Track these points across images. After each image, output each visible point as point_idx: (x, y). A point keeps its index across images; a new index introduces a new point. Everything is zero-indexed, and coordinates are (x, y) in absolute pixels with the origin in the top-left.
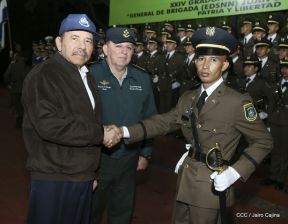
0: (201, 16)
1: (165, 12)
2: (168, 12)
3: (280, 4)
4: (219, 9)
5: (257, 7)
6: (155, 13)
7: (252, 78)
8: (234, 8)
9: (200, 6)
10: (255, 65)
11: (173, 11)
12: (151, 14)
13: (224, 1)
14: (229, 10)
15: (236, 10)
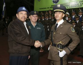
1: (50, 8)
3: (81, 6)
5: (75, 6)
13: (66, 5)
14: (68, 7)
15: (70, 7)
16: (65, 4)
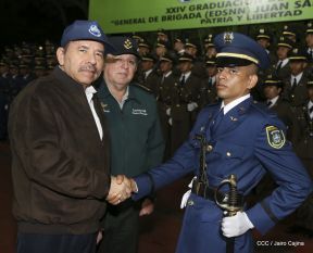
0: (205, 25)
1: (160, 19)
2: (164, 19)
3: (301, 12)
4: (227, 17)
5: (273, 15)
6: (147, 20)
7: (274, 101)
8: (245, 16)
9: (203, 12)
10: (278, 86)
11: (169, 18)
12: (141, 21)
13: (233, 8)
14: (239, 18)
15: (248, 19)
16: (229, 4)
